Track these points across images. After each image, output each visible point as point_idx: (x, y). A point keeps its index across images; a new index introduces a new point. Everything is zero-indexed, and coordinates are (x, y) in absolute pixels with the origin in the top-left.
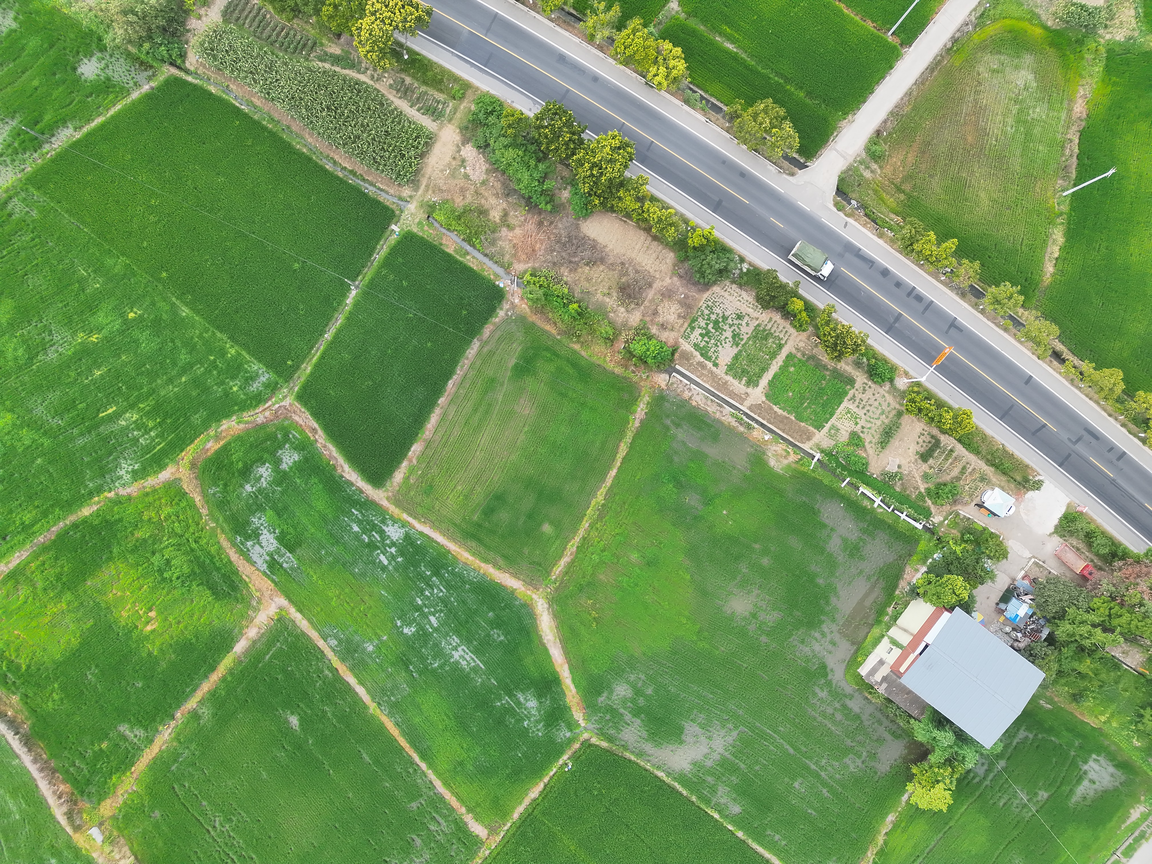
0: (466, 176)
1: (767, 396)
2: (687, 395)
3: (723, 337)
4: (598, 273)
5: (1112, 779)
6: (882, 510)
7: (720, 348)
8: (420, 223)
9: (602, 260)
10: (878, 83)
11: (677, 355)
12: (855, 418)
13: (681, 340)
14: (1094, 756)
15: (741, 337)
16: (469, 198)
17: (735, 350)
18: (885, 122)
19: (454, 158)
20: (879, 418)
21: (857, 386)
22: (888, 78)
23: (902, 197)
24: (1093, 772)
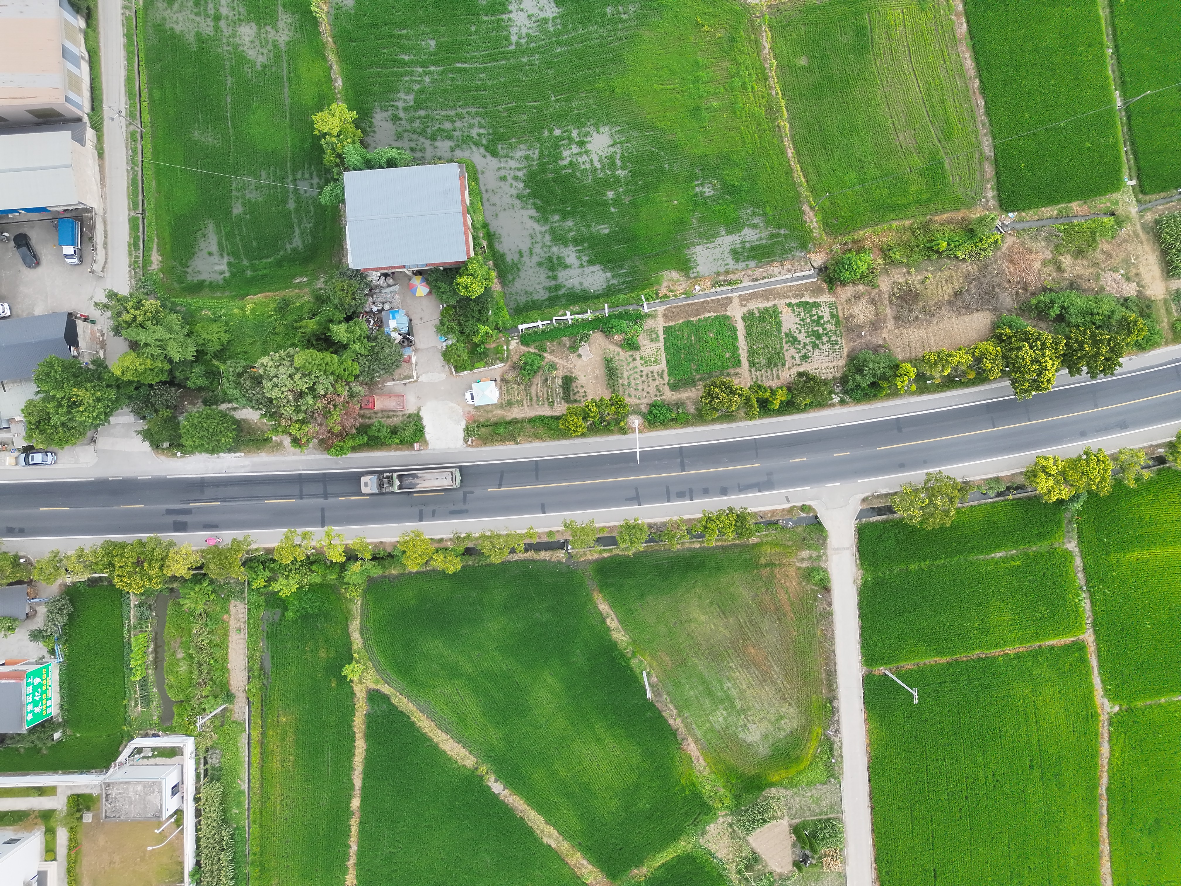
0: (1115, 270)
1: (728, 318)
2: (788, 265)
3: (803, 331)
4: (946, 291)
5: (196, 270)
6: (560, 313)
7: (797, 320)
8: (1117, 203)
9: (951, 303)
10: (862, 628)
11: (825, 286)
12: (646, 362)
13: (834, 299)
14: (227, 275)
15: (789, 344)
16: (1098, 255)
17: (784, 329)
18: (830, 604)
19: (1137, 275)
20: (628, 378)
21: (667, 388)
22: (858, 637)
23: (763, 561)
24: (216, 261)
